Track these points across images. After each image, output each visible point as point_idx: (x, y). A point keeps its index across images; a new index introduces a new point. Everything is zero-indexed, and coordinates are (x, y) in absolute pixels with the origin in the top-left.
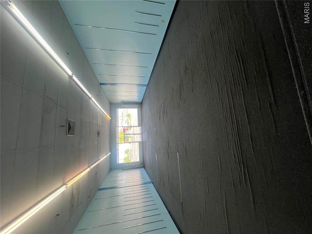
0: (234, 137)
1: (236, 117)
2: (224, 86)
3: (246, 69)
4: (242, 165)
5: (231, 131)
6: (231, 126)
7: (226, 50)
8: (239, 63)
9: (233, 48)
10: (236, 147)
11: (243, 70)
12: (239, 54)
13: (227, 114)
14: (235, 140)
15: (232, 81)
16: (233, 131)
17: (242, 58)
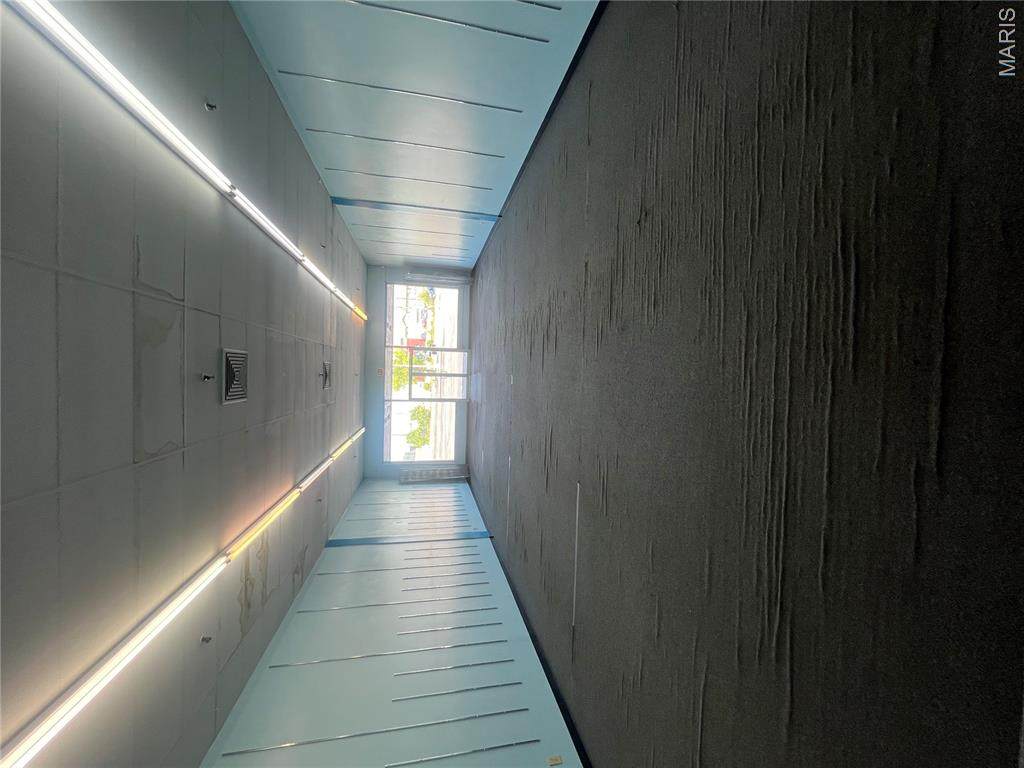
0: (769, 516)
1: (789, 458)
2: (772, 338)
3: (863, 309)
4: (776, 610)
5: (764, 494)
6: (766, 477)
7: (805, 203)
8: (844, 277)
9: (833, 209)
10: (769, 551)
11: (851, 305)
12: (853, 241)
13: (759, 436)
14: (771, 526)
15: (805, 331)
16: (769, 497)
17: (857, 261)
